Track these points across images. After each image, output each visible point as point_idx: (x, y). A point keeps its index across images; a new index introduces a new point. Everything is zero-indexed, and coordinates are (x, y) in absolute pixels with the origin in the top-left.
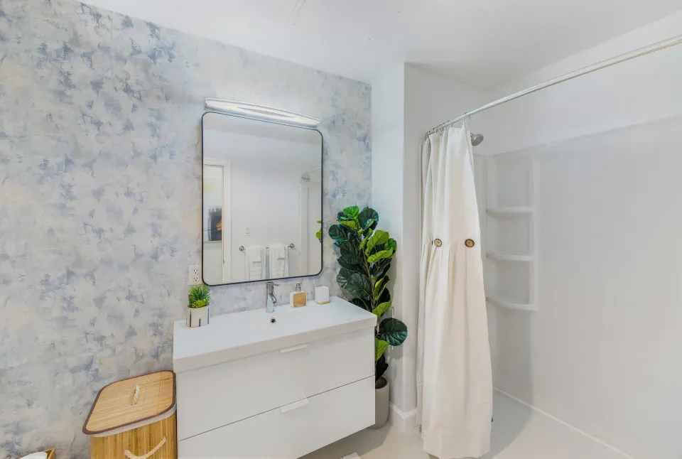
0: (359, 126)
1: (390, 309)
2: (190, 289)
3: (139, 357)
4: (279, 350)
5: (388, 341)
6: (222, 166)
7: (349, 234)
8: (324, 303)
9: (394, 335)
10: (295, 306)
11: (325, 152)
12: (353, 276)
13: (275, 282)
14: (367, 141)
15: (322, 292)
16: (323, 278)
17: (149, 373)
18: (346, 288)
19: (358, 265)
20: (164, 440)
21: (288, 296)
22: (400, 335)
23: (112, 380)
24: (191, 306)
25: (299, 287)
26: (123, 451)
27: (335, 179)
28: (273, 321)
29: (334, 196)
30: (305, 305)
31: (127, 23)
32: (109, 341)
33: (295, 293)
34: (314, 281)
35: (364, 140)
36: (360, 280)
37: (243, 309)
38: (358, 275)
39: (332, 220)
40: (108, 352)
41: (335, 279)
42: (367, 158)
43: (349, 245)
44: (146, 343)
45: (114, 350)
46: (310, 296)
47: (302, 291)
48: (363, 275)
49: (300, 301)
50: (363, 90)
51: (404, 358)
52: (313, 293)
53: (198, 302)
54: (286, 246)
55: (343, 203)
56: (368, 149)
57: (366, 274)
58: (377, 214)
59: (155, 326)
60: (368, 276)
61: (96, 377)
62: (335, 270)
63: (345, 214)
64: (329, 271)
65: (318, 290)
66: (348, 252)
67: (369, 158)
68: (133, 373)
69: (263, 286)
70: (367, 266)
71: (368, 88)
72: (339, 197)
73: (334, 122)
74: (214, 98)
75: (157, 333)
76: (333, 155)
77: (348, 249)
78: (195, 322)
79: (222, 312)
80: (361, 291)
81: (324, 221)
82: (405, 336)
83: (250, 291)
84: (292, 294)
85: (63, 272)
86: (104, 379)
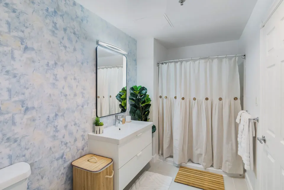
0: (134, 56)
10: (123, 124)
12: (136, 111)
14: (136, 61)
16: (126, 113)
18: (134, 116)
20: (113, 171)
26: (105, 177)
27: (129, 75)
28: (120, 129)
29: (129, 82)
32: (69, 145)
41: (129, 113)
42: (136, 68)
45: (70, 149)
56: (136, 64)
58: (146, 89)
62: (129, 110)
63: (134, 88)
71: (136, 42)
73: (129, 54)
75: (83, 139)
83: (108, 119)
85: (54, 114)
86: (67, 162)
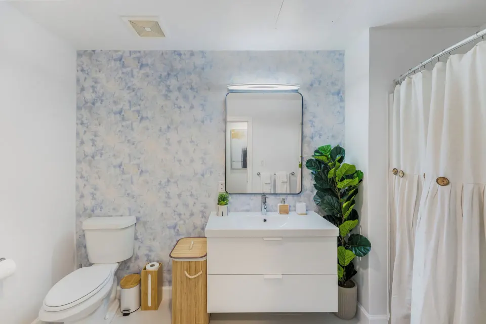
0: (333, 84)
1: (359, 227)
2: (218, 194)
3: (195, 228)
4: (263, 238)
5: (354, 252)
6: (247, 122)
7: (322, 166)
8: (301, 214)
9: (360, 248)
10: (280, 213)
11: (304, 106)
12: (326, 198)
13: (267, 196)
14: (341, 94)
15: (301, 206)
16: (302, 197)
17: (199, 237)
18: (320, 206)
19: (330, 189)
20: (201, 272)
21: (276, 206)
22: (364, 249)
23: (183, 237)
24: (218, 204)
25: (284, 201)
26: (184, 271)
27: (313, 126)
28: (265, 220)
29: (312, 138)
30: (287, 213)
31: (192, 54)
32: (183, 216)
33: (281, 204)
34: (296, 198)
35: (338, 94)
36: (332, 201)
37: (248, 211)
38: (330, 197)
39: (309, 155)
40: (182, 222)
41: (312, 198)
42: (341, 107)
43: (322, 173)
44: (198, 221)
45: (185, 222)
46: (292, 208)
47: (286, 204)
48: (334, 198)
49: (285, 211)
50: (337, 57)
51: (369, 269)
52: (295, 206)
53: (222, 202)
54: (288, 173)
55: (319, 143)
56: (342, 100)
57: (337, 197)
58: (344, 151)
59: (202, 212)
60: (339, 199)
61: (178, 233)
62: (312, 191)
63: (320, 151)
64: (308, 192)
65: (298, 205)
66: (321, 179)
67: (343, 108)
68: (193, 235)
69: (260, 197)
70: (337, 191)
71: (342, 54)
72: (317, 138)
73: (312, 85)
74: (232, 84)
75: (203, 216)
76: (311, 108)
77: (321, 176)
78: (220, 213)
79: (236, 210)
80: (333, 209)
81: (304, 156)
82: (368, 250)
83: (252, 200)
84: (279, 205)
85: (166, 180)
86: (180, 235)
